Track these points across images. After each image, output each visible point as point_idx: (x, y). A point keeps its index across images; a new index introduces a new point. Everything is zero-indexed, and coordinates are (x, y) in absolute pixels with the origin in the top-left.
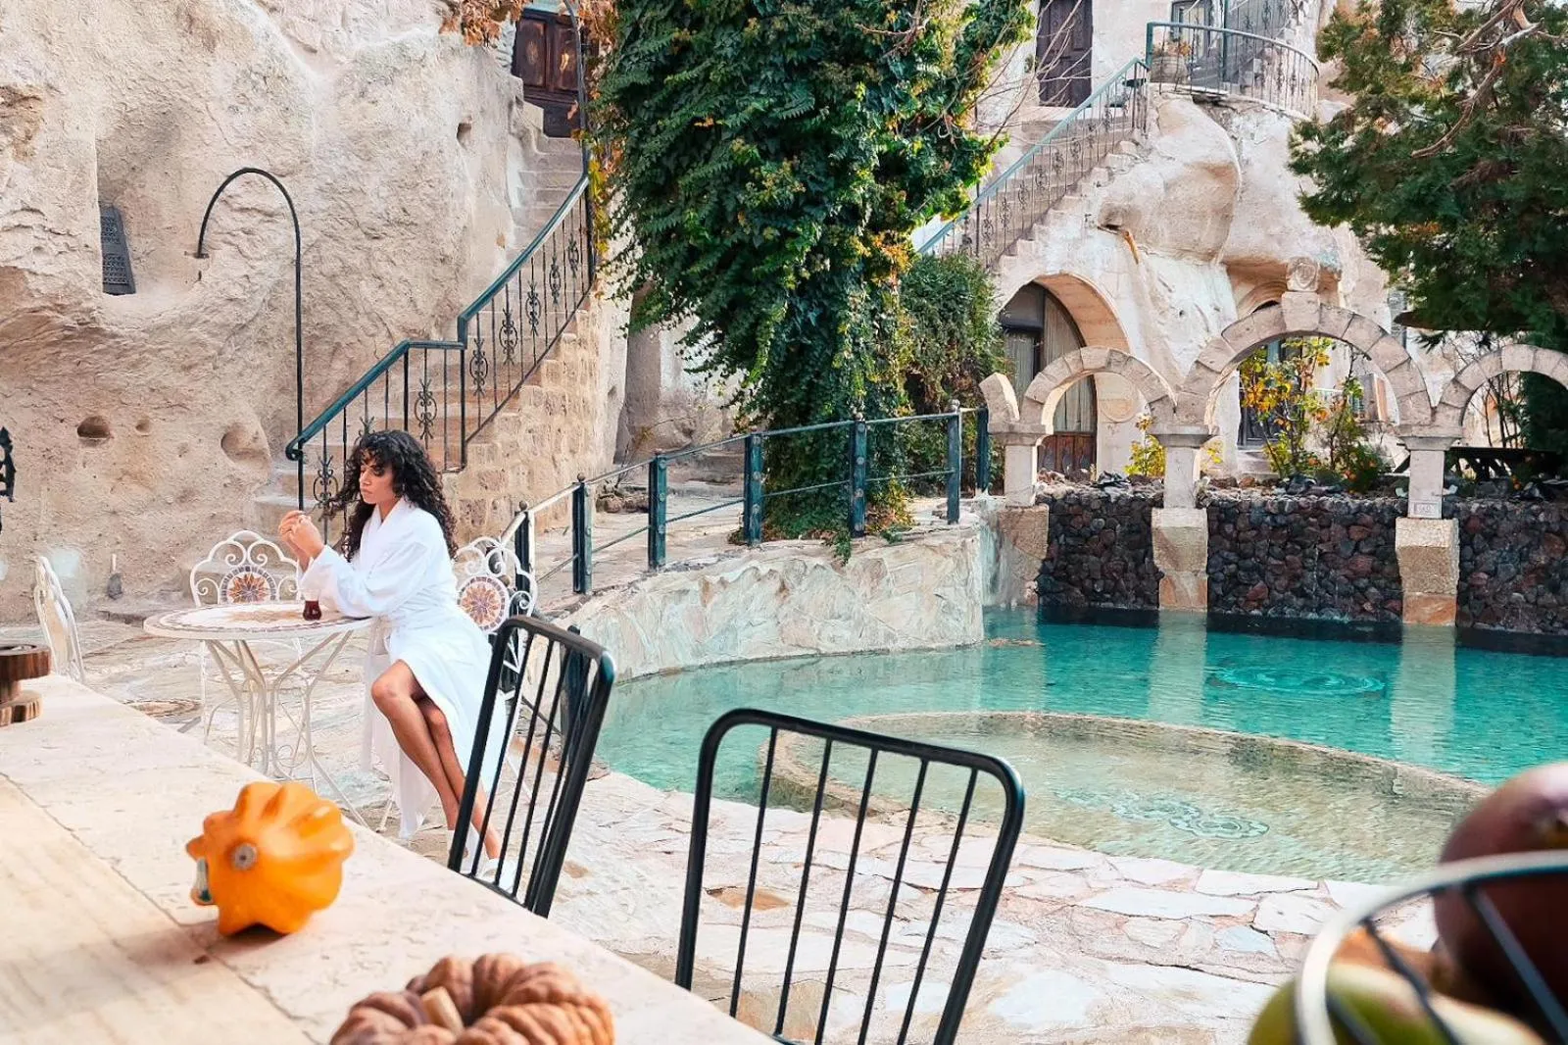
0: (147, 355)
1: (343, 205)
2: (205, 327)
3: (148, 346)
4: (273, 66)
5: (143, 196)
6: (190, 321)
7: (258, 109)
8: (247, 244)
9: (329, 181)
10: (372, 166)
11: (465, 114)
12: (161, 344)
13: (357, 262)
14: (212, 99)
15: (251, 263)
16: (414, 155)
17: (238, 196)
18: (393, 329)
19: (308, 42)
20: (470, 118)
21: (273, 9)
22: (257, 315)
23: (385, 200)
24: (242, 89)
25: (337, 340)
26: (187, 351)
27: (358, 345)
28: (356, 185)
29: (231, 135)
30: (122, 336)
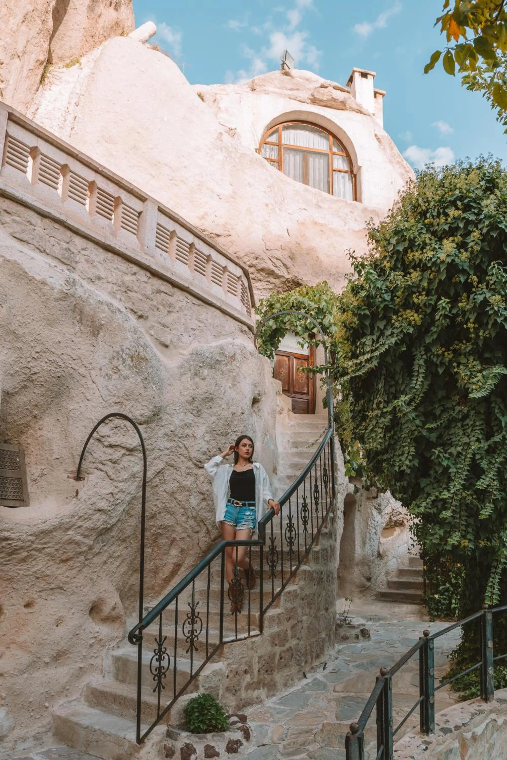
0: (33, 552)
1: (181, 445)
2: (79, 530)
3: (34, 546)
4: (138, 350)
5: (41, 436)
6: (67, 526)
7: (126, 378)
8: (113, 471)
9: (173, 429)
10: (201, 420)
11: (257, 392)
12: (45, 543)
13: (189, 483)
14: (94, 369)
15: (115, 484)
16: (226, 414)
17: (109, 436)
18: (210, 528)
19: (163, 339)
20: (259, 395)
21: (141, 317)
22: (119, 520)
23: (208, 442)
24: (115, 363)
25: (174, 535)
26: (65, 548)
27: (188, 539)
28: (190, 433)
29: (104, 392)
30: (13, 540)
